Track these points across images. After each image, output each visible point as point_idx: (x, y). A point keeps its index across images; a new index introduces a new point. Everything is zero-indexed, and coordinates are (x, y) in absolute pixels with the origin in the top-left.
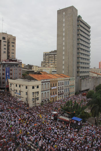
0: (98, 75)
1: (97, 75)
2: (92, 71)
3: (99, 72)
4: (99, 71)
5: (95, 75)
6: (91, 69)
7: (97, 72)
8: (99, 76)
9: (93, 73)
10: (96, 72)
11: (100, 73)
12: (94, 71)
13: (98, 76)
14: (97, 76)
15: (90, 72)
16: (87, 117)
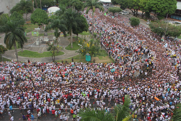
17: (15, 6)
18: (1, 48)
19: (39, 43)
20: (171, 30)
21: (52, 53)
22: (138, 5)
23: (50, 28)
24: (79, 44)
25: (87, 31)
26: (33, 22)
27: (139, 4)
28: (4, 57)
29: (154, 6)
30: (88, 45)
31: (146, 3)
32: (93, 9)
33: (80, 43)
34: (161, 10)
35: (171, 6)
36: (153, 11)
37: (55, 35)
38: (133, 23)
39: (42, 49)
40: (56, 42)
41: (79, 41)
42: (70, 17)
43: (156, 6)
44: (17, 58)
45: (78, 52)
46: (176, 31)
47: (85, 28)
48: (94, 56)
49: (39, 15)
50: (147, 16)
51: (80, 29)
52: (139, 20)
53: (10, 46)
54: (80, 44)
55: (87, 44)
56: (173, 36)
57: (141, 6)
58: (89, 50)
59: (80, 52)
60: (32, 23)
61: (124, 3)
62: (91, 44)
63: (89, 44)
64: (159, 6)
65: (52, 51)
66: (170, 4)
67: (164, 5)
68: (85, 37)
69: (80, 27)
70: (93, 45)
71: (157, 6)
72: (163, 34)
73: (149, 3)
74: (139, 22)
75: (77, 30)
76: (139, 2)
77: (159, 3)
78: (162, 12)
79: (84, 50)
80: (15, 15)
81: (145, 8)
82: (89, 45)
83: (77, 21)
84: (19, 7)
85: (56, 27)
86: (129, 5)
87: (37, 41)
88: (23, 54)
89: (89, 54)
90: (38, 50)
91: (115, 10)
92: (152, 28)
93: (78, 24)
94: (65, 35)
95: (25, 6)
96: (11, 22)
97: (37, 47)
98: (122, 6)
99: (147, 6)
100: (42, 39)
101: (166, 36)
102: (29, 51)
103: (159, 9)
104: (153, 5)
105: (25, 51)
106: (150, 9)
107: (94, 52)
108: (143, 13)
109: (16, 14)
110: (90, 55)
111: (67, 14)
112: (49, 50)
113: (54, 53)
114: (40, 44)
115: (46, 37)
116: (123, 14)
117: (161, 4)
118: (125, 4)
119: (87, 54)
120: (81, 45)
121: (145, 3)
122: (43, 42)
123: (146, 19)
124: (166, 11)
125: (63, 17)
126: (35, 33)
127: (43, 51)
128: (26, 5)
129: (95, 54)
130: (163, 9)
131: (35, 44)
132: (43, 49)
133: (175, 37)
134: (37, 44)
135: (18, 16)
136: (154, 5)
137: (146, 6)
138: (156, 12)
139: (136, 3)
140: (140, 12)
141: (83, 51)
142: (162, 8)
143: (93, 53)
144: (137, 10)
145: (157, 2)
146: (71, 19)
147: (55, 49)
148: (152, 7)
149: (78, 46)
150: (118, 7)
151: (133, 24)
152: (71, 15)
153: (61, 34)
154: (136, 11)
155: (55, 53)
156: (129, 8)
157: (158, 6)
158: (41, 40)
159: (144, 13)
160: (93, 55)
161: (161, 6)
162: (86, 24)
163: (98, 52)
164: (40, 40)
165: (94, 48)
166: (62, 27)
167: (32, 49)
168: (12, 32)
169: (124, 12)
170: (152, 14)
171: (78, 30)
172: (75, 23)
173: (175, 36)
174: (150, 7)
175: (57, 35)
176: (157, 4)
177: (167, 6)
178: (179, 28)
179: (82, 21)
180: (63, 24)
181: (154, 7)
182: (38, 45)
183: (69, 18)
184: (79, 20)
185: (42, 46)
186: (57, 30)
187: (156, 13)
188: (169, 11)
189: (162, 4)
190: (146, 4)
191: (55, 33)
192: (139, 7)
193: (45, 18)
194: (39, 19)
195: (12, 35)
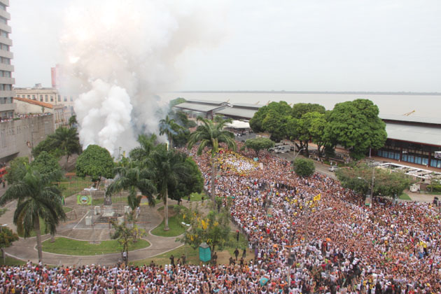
0: (43, 106)
1: (41, 108)
2: (26, 97)
3: (49, 100)
4: (46, 96)
5: (36, 109)
6: (23, 91)
7: (42, 100)
8: (46, 110)
9: (27, 103)
10: (39, 100)
11: (52, 100)
12: (31, 97)
13: (43, 110)
14: (41, 111)
15: (15, 101)
16: (7, 240)
17: (45, 140)
18: (5, 235)
19: (92, 220)
20: (383, 183)
21: (121, 243)
22: (308, 132)
23: (118, 188)
24: (183, 223)
25: (199, 192)
26: (81, 174)
27: (310, 130)
28: (9, 255)
29: (342, 133)
30: (204, 225)
31: (324, 127)
32: (214, 144)
33: (187, 221)
34: (357, 141)
35: (376, 132)
36: (340, 143)
37: (130, 203)
38: (300, 170)
39: (98, 235)
40: (131, 218)
41: (184, 216)
42: (163, 163)
43: (346, 134)
44: (40, 255)
45: (182, 241)
46: (394, 185)
47: (197, 187)
48: (220, 249)
49: (94, 158)
50: (328, 155)
51: (185, 188)
52: (312, 164)
53: (26, 230)
54: (185, 222)
55: (203, 221)
56: (389, 195)
57: (313, 135)
58: (208, 236)
59: (187, 240)
60: (78, 176)
61: (277, 130)
62: (211, 222)
63: (205, 221)
64: (351, 133)
65: (123, 241)
66: (373, 129)
67: (361, 131)
68: (197, 207)
69: (184, 185)
70: (216, 224)
71: (347, 132)
72: (367, 191)
73: (331, 128)
74: (313, 169)
75: (178, 190)
76: (310, 126)
77: (351, 127)
78: (358, 144)
79: (196, 236)
80: (42, 160)
81: (323, 137)
82: (207, 224)
83: (179, 171)
84: (52, 142)
85: (131, 185)
86: (288, 132)
87: (87, 217)
88: (55, 247)
89: (208, 244)
90: (90, 236)
91: (259, 144)
92: (342, 180)
93: (181, 176)
94: (152, 203)
95: (66, 140)
96: (33, 175)
97: (87, 231)
98: (275, 135)
99: (326, 134)
100: (99, 212)
101: (375, 195)
102: (69, 240)
103: (351, 139)
104: (338, 132)
105: (60, 239)
106: (334, 140)
107: (218, 240)
108: (319, 148)
109: (45, 157)
110: (210, 247)
111: (157, 156)
112: (115, 238)
113: (126, 243)
114: (94, 223)
115: (109, 208)
116: (276, 151)
117: (354, 129)
118: (280, 130)
119: (203, 244)
120: (188, 225)
121: (321, 128)
122: (102, 219)
123: (327, 161)
124: (366, 143)
125: (147, 163)
126: (84, 198)
127: (100, 238)
128: (67, 138)
129: (220, 245)
130: (360, 139)
131: (83, 223)
132: (102, 233)
133: (394, 197)
134: (88, 223)
135: (49, 162)
136: (341, 131)
137: (324, 133)
138: (348, 145)
139: (302, 127)
140: (313, 146)
141: (192, 239)
142: (359, 136)
143: (215, 242)
144: (307, 142)
145: (347, 126)
146: (164, 166)
147: (128, 234)
148: (338, 135)
149: (182, 226)
150: (264, 138)
151: (300, 172)
152: (164, 159)
153: (142, 201)
154: (303, 144)
155: (129, 245)
156: (288, 138)
157: (348, 134)
158: (98, 214)
159: (322, 147)
160: (217, 247)
161: (356, 133)
162: (198, 176)
163: (228, 240)
164: (95, 213)
165: (217, 231)
166: (144, 185)
167: (74, 234)
168: (34, 197)
169: (279, 147)
170: (338, 150)
171: (181, 191)
172: (174, 177)
173: (393, 195)
174: (334, 136)
175: (134, 203)
176: (347, 128)
177: (367, 133)
178: (399, 177)
179: (190, 172)
180: (149, 178)
181: (342, 136)
182: (88, 226)
183: (160, 166)
184: (183, 169)
185: (99, 227)
186: (133, 193)
187: (346, 147)
188: (372, 143)
189: (357, 129)
190: (325, 130)
191: (129, 198)
192: (310, 136)
193: (107, 166)
194: (94, 168)
195: (32, 204)
